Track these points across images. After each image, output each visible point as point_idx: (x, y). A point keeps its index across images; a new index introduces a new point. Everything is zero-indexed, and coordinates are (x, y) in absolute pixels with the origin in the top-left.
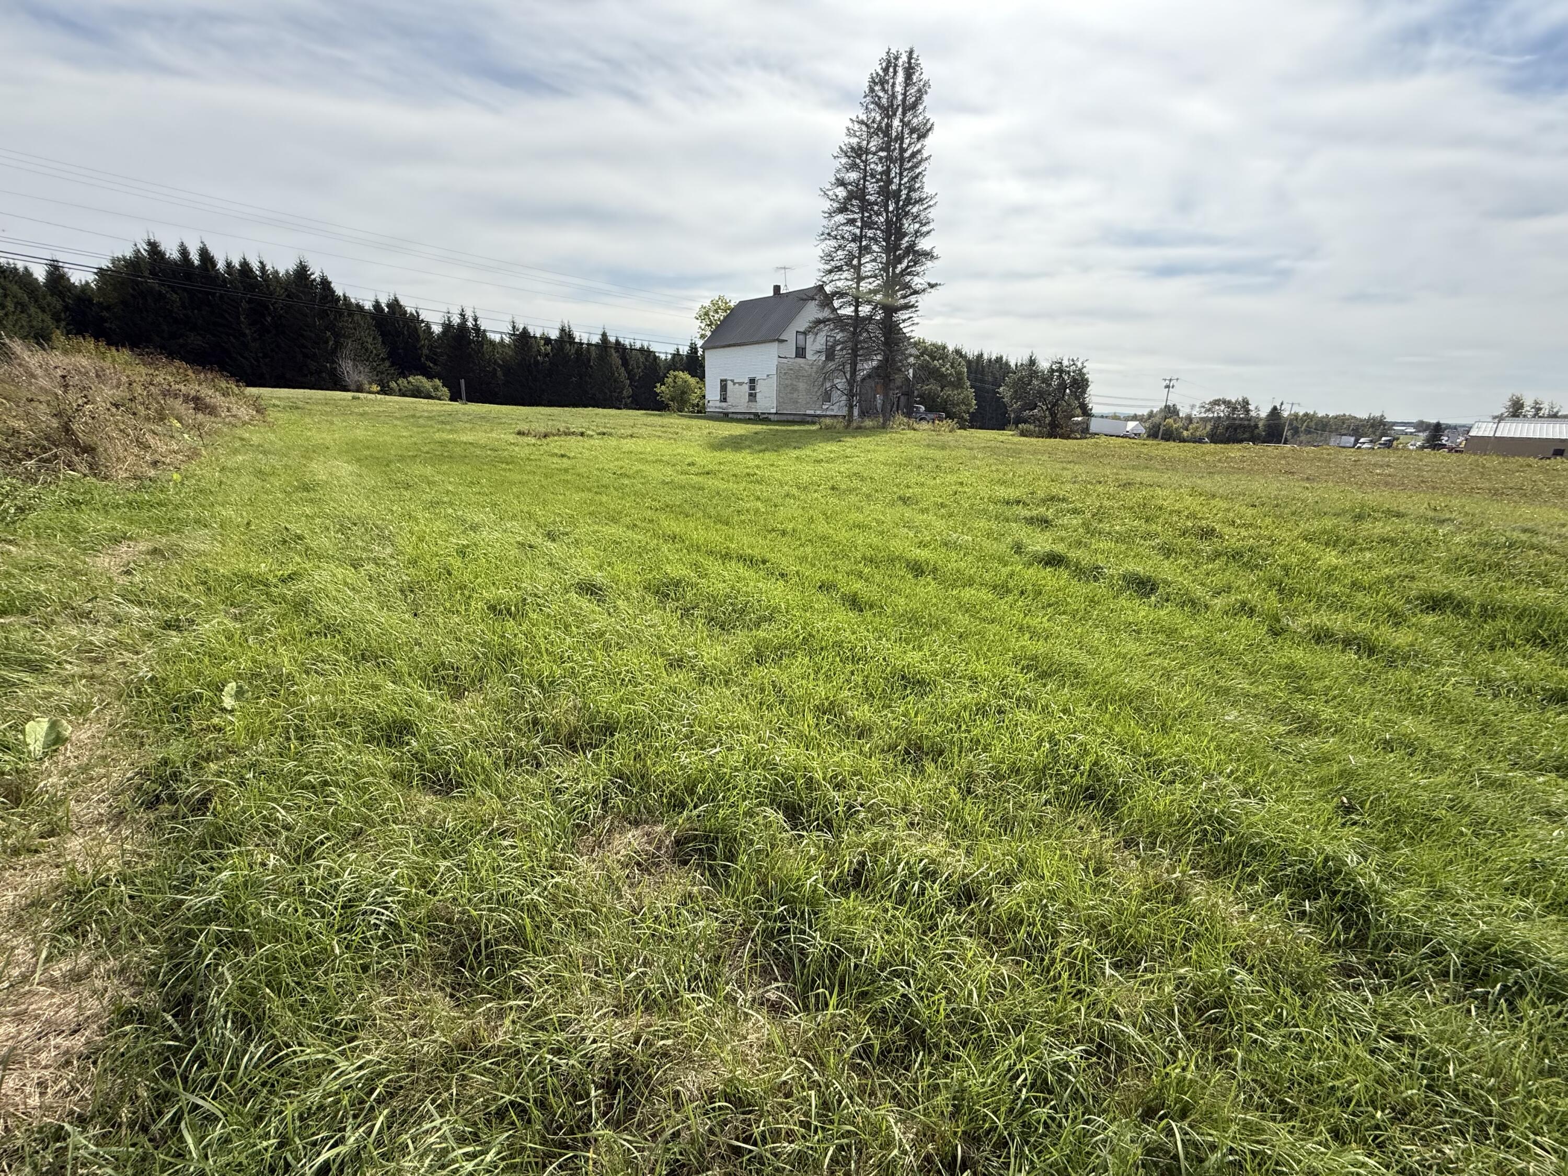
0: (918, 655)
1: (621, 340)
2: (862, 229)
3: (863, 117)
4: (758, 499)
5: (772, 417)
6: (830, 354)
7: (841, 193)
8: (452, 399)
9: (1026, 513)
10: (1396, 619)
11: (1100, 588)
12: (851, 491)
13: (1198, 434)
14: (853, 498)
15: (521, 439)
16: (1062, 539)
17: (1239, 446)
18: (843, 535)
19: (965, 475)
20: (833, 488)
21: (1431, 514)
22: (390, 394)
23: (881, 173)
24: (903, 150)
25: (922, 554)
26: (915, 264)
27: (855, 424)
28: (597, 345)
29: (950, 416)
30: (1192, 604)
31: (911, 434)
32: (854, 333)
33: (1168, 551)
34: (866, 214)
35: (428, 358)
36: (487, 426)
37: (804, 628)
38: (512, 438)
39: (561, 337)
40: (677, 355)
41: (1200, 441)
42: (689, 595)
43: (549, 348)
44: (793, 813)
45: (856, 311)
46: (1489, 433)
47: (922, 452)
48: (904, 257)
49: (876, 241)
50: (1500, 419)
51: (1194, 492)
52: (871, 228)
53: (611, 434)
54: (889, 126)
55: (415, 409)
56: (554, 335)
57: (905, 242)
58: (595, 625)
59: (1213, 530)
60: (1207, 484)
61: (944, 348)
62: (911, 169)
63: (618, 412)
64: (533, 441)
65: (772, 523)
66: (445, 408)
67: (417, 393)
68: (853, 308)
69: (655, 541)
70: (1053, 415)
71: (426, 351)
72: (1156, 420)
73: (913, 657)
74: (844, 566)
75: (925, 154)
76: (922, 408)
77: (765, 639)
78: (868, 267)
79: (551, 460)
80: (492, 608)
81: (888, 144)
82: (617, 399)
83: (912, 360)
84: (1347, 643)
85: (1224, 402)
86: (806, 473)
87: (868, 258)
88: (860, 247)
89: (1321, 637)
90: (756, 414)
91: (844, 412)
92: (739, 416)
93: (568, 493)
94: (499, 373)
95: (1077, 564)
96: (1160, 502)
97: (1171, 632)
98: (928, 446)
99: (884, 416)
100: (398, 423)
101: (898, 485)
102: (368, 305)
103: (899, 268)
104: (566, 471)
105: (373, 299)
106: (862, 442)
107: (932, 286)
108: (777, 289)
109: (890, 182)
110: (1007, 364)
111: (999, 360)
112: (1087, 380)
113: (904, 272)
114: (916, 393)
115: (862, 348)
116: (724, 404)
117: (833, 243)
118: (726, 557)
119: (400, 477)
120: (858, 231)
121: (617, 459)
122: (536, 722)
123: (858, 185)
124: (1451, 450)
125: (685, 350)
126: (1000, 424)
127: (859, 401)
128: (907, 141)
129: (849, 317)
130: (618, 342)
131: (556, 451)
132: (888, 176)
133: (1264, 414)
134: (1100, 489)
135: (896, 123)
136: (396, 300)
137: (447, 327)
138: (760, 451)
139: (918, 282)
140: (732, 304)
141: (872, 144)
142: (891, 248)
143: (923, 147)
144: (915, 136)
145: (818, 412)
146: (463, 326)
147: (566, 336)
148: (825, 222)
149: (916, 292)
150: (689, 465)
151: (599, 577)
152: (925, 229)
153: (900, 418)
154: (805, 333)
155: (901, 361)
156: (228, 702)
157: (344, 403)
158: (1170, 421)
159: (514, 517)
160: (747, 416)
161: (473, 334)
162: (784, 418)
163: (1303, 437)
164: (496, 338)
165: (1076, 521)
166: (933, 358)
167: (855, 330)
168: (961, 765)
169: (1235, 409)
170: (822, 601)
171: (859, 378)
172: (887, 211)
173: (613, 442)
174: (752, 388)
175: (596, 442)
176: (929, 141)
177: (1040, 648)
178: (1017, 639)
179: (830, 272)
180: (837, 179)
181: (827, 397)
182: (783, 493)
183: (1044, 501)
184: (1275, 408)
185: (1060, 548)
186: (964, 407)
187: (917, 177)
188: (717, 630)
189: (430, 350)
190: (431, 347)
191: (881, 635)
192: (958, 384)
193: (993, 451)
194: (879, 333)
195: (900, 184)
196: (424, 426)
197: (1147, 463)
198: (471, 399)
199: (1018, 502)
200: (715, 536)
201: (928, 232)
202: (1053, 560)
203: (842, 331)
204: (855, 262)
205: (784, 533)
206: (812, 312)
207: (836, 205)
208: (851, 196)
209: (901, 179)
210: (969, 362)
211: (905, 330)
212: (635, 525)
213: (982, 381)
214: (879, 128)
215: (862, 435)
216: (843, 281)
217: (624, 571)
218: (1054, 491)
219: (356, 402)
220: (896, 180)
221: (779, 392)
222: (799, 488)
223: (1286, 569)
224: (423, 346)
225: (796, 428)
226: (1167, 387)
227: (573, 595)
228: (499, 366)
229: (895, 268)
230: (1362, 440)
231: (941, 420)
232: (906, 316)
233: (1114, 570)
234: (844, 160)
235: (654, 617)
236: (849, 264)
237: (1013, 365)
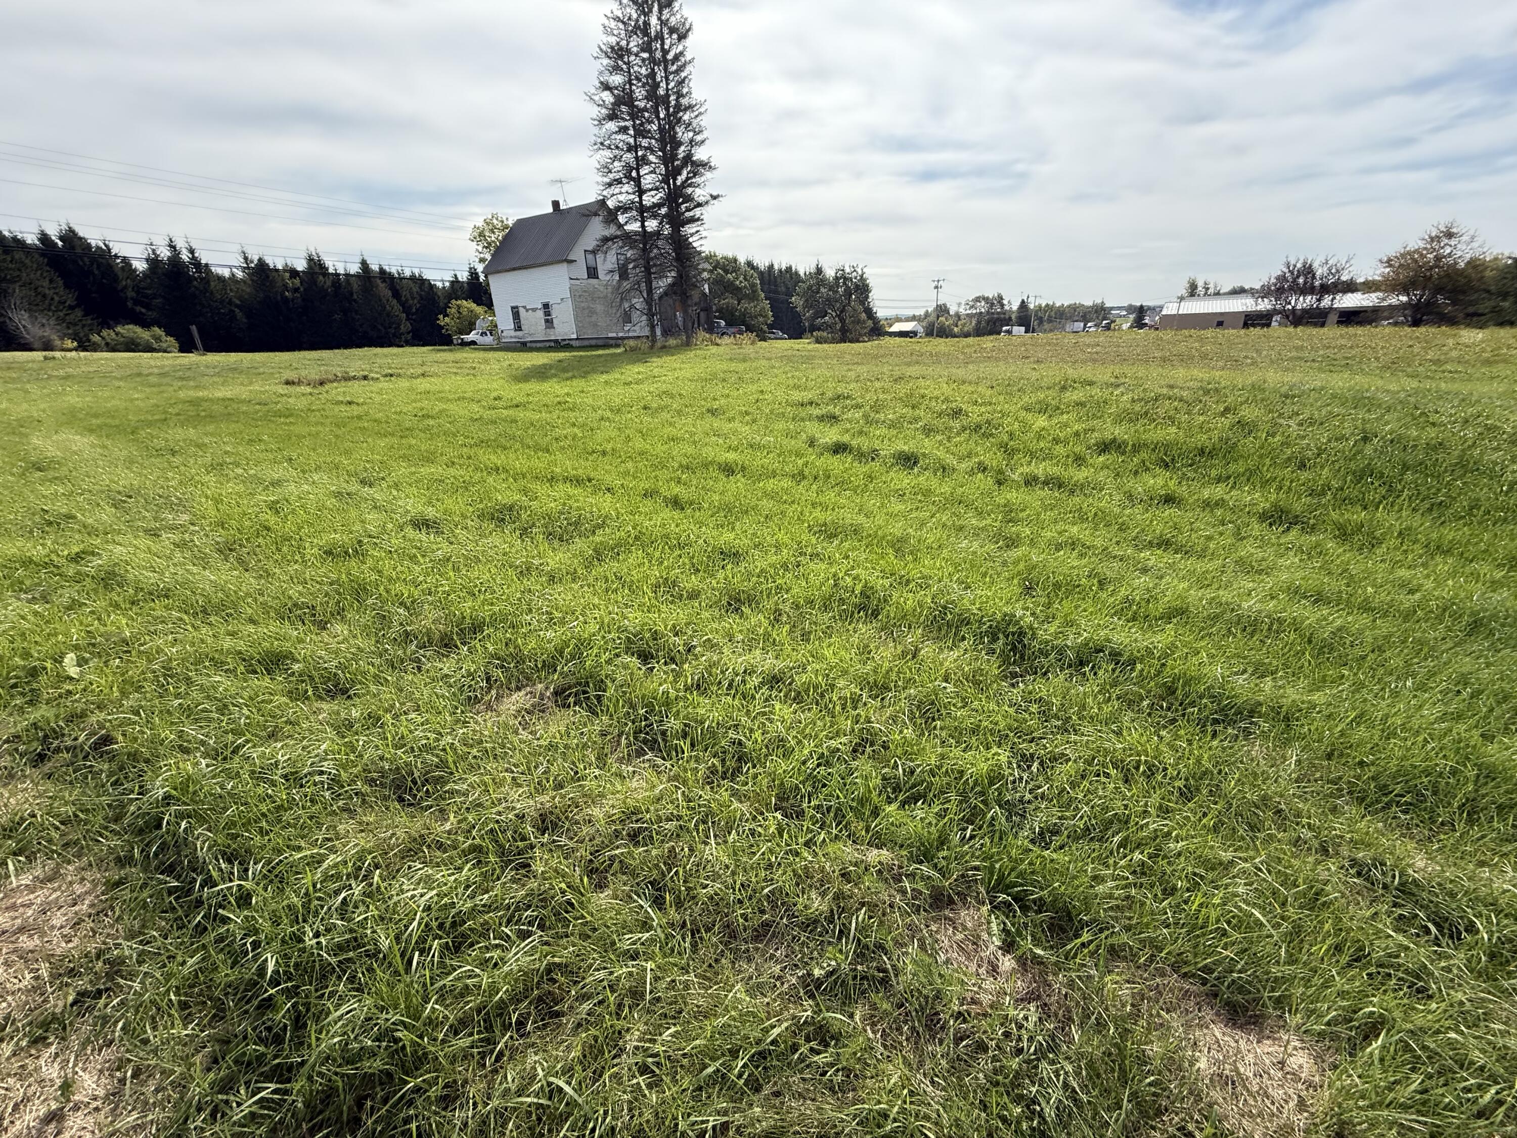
0: (732, 535)
1: (387, 268)
2: (635, 138)
3: (619, 14)
4: (574, 425)
5: (573, 343)
6: (623, 273)
7: (608, 97)
8: (182, 350)
9: (817, 412)
10: (1079, 460)
11: (876, 465)
12: (661, 408)
13: (966, 329)
14: (665, 415)
15: (291, 389)
16: (847, 431)
17: (991, 337)
18: (660, 448)
19: (765, 384)
20: (645, 408)
21: (1113, 380)
22: (95, 351)
23: (647, 76)
24: (665, 52)
25: (731, 456)
26: (694, 176)
27: (659, 344)
28: (357, 276)
29: (750, 329)
30: (944, 470)
31: (714, 349)
32: (644, 250)
33: (928, 431)
34: (638, 122)
35: (136, 302)
36: (242, 378)
37: (634, 528)
38: (282, 389)
39: (310, 267)
40: (455, 282)
41: (967, 335)
42: (524, 516)
43: (297, 281)
44: (645, 657)
45: (643, 226)
46: (1174, 312)
47: (724, 366)
48: (682, 168)
49: (652, 152)
50: (1182, 299)
51: (950, 380)
52: (644, 137)
53: (399, 375)
54: (647, 24)
55: (139, 366)
56: (301, 265)
57: (681, 151)
58: (440, 552)
59: (961, 410)
60: (961, 373)
61: (735, 260)
62: (677, 72)
63: (400, 350)
64: (308, 390)
65: (591, 446)
66: (178, 361)
67: (132, 346)
68: (639, 224)
69: (479, 474)
70: (842, 321)
71: (131, 294)
72: (931, 319)
73: (728, 537)
74: (664, 474)
75: (688, 56)
76: (723, 323)
77: (601, 543)
78: (648, 180)
79: (337, 409)
80: (329, 553)
81: (649, 43)
82: (394, 335)
83: (705, 275)
84: (1046, 483)
85: (984, 298)
86: (618, 395)
87: (644, 170)
88: (637, 158)
89: (1030, 481)
90: (556, 341)
91: (646, 332)
92: (538, 345)
93: (370, 440)
94: (239, 314)
95: (859, 448)
96: (922, 391)
97: (927, 493)
98: (731, 359)
99: (686, 332)
100: (121, 384)
101: (705, 400)
102: (31, 239)
103: (680, 180)
104: (359, 417)
105: (37, 231)
106: (668, 361)
107: (714, 198)
108: (556, 204)
109: (657, 86)
110: (797, 273)
111: (789, 269)
112: (867, 286)
113: (685, 184)
114: (714, 308)
115: (655, 265)
116: (519, 333)
117: (608, 153)
118: (552, 480)
119: (159, 443)
120: (632, 141)
121: (415, 401)
122: (407, 634)
123: (624, 89)
124: (1151, 327)
125: (463, 276)
126: (796, 333)
127: (660, 320)
128: (668, 42)
129: (636, 233)
130: (382, 271)
131: (341, 399)
132: (654, 79)
133: (1015, 307)
134: (878, 385)
135: (654, 20)
136: (71, 230)
137: (154, 262)
138: (567, 379)
139: (700, 194)
140: (510, 223)
141: (632, 45)
142: (668, 159)
143: (685, 48)
144: (675, 36)
145: (621, 335)
146: (175, 258)
147: (316, 266)
148: (596, 130)
149: (699, 205)
150: (495, 399)
151: (431, 513)
152: (699, 138)
153: (702, 334)
154: (594, 252)
155: (695, 277)
156: (73, 671)
157: (35, 366)
158: (942, 319)
159: (318, 468)
160: (548, 344)
161: (192, 270)
162: (586, 343)
163: (1046, 326)
164: (226, 273)
165: (858, 415)
166: (727, 272)
167: (645, 245)
168: (769, 604)
169: (992, 304)
170: (647, 505)
171: (656, 297)
172: (658, 117)
173: (404, 384)
174: (548, 314)
175: (384, 384)
176: (689, 42)
177: (828, 516)
178: (811, 513)
179: (610, 185)
180: (602, 83)
181: (627, 318)
182: (598, 417)
183: (832, 399)
184: (1023, 302)
185: (846, 438)
186: (761, 319)
187: (683, 81)
188: (556, 543)
189: (138, 292)
190: (138, 289)
191: (701, 524)
192: (753, 297)
193: (789, 359)
194: (669, 248)
195: (667, 89)
196: (160, 385)
197: (917, 359)
198: (210, 348)
199: (811, 403)
200: (540, 463)
201: (703, 142)
202: (839, 449)
203: (631, 248)
204: (634, 174)
205: (604, 453)
206: (597, 229)
207: (604, 111)
208: (618, 102)
209: (667, 84)
210: (761, 274)
211: (695, 245)
212: (453, 463)
213: (776, 292)
214: (637, 27)
215: (667, 354)
216: (624, 194)
217: (456, 504)
218: (840, 390)
219: (51, 364)
220: (663, 85)
221: (576, 317)
222: (612, 410)
223: (1011, 435)
224: (125, 287)
225: (600, 352)
226: (936, 287)
227: (410, 532)
228: (237, 306)
229: (675, 180)
230: (1089, 324)
231: (741, 333)
232: (694, 230)
233: (887, 450)
234: (606, 61)
235: (495, 539)
236: (628, 177)
237: (802, 274)
